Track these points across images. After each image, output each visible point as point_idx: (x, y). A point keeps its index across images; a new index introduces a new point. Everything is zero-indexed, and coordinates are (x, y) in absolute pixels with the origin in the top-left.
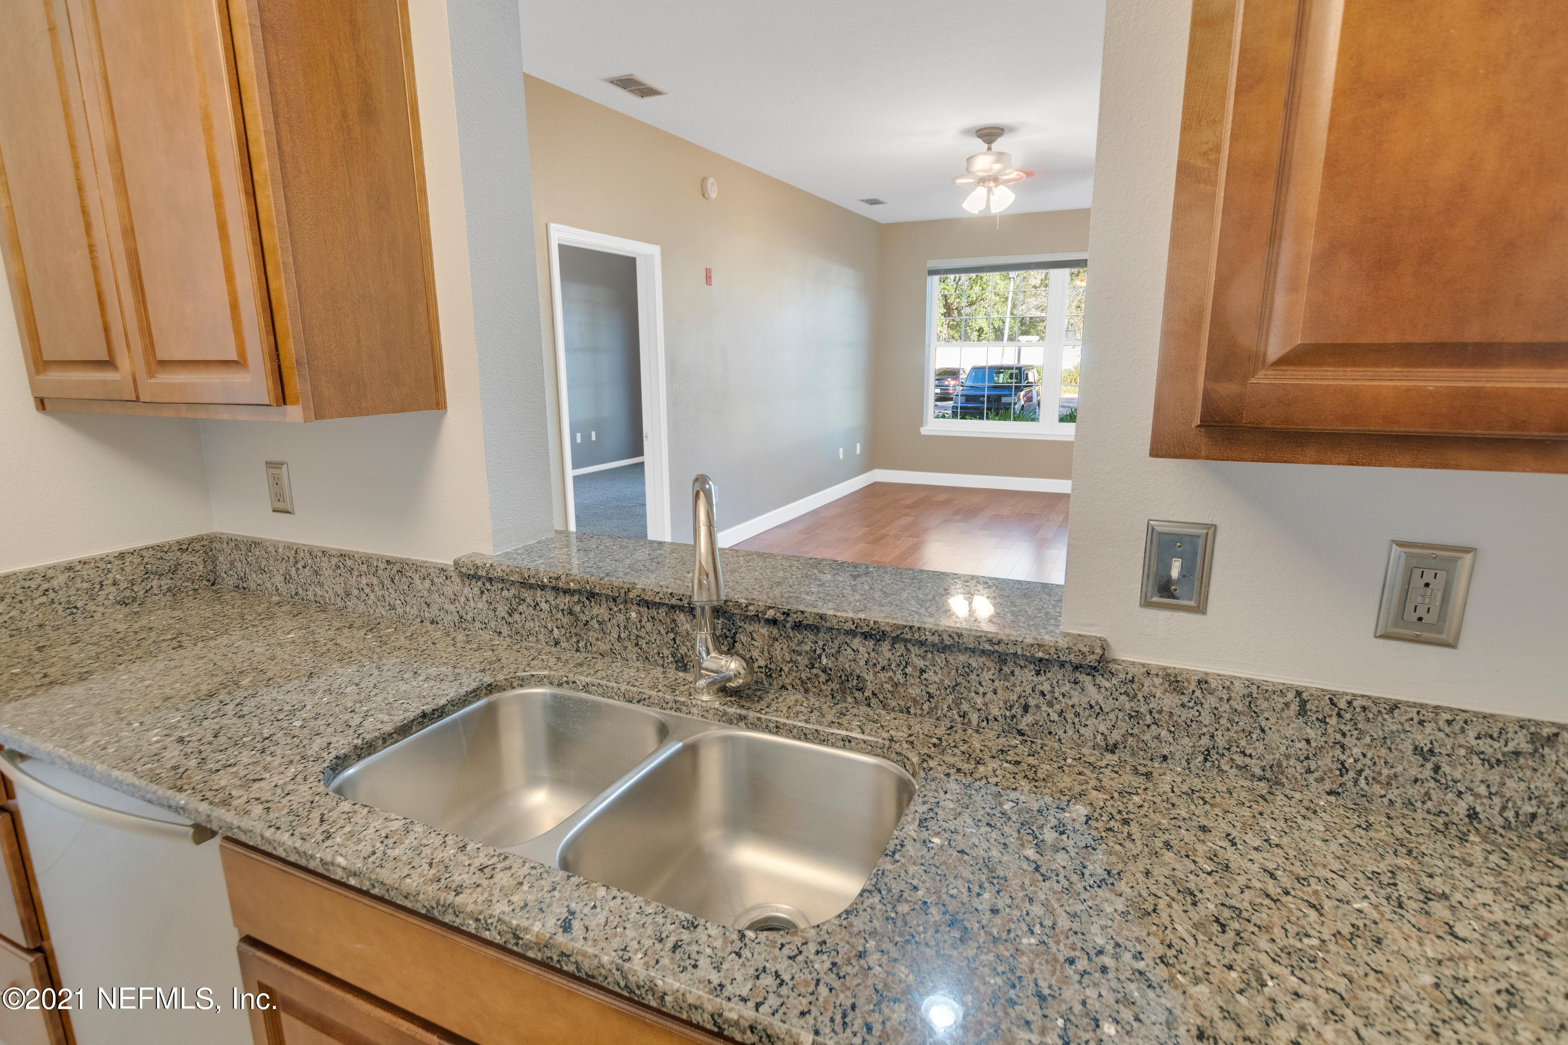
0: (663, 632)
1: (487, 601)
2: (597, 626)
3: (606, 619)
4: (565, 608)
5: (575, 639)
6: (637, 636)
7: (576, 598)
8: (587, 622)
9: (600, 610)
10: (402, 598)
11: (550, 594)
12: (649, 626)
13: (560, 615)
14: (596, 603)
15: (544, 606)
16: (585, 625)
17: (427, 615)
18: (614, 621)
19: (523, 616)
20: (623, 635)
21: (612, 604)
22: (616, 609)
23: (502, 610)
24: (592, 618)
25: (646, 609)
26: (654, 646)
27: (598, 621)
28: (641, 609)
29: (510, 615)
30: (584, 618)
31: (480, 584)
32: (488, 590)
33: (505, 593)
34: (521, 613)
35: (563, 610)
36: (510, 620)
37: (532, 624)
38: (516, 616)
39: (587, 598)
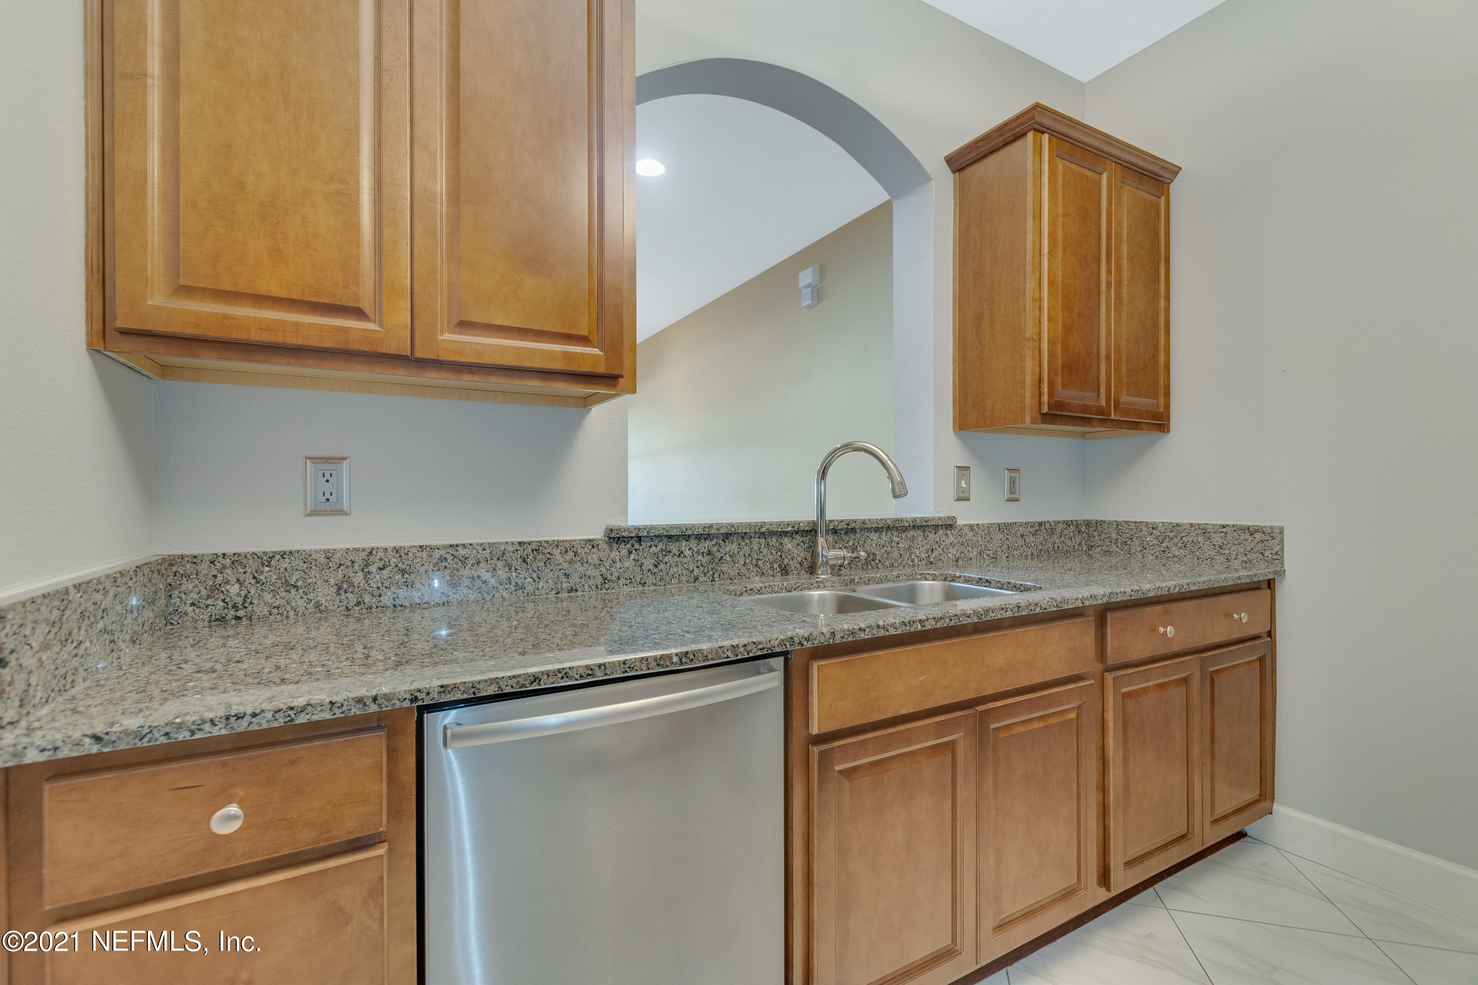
0: (774, 552)
1: (634, 560)
2: (729, 559)
3: (736, 552)
4: (705, 551)
5: (711, 573)
6: (757, 559)
7: (714, 542)
8: (722, 557)
9: (731, 547)
11: (693, 543)
12: (765, 551)
13: (700, 557)
14: (729, 542)
15: (688, 553)
16: (719, 560)
17: (565, 585)
18: (742, 553)
19: (669, 564)
20: (747, 561)
21: (740, 541)
22: (743, 544)
23: (648, 564)
24: (726, 554)
25: (764, 541)
27: (730, 555)
28: (761, 540)
29: (656, 566)
30: (719, 555)
31: (629, 546)
32: (636, 550)
33: (654, 548)
34: (666, 563)
35: (703, 553)
36: (656, 570)
37: (675, 570)
38: (662, 566)
39: (723, 541)
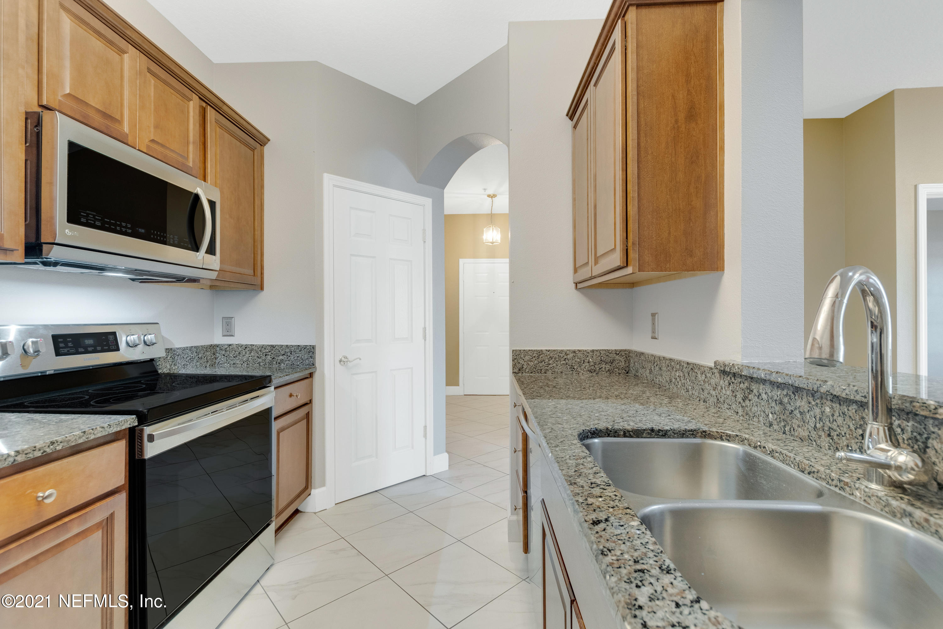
0: (852, 427)
1: (732, 390)
2: (798, 415)
3: (806, 410)
4: (778, 399)
5: (783, 424)
6: (830, 428)
7: (785, 392)
8: (792, 411)
9: (801, 403)
10: (692, 385)
11: (768, 388)
12: (840, 420)
13: (773, 404)
14: (799, 396)
15: (764, 396)
16: (790, 414)
17: (702, 396)
18: (812, 413)
19: (751, 402)
20: (818, 425)
21: (811, 399)
22: (813, 403)
23: (740, 396)
24: (795, 409)
25: (838, 406)
26: (844, 438)
27: (800, 412)
28: (834, 405)
29: (744, 401)
30: (790, 408)
31: (729, 378)
32: (733, 383)
33: (742, 385)
34: (750, 400)
35: (776, 400)
36: (744, 404)
37: (756, 409)
38: (747, 402)
39: (793, 393)
